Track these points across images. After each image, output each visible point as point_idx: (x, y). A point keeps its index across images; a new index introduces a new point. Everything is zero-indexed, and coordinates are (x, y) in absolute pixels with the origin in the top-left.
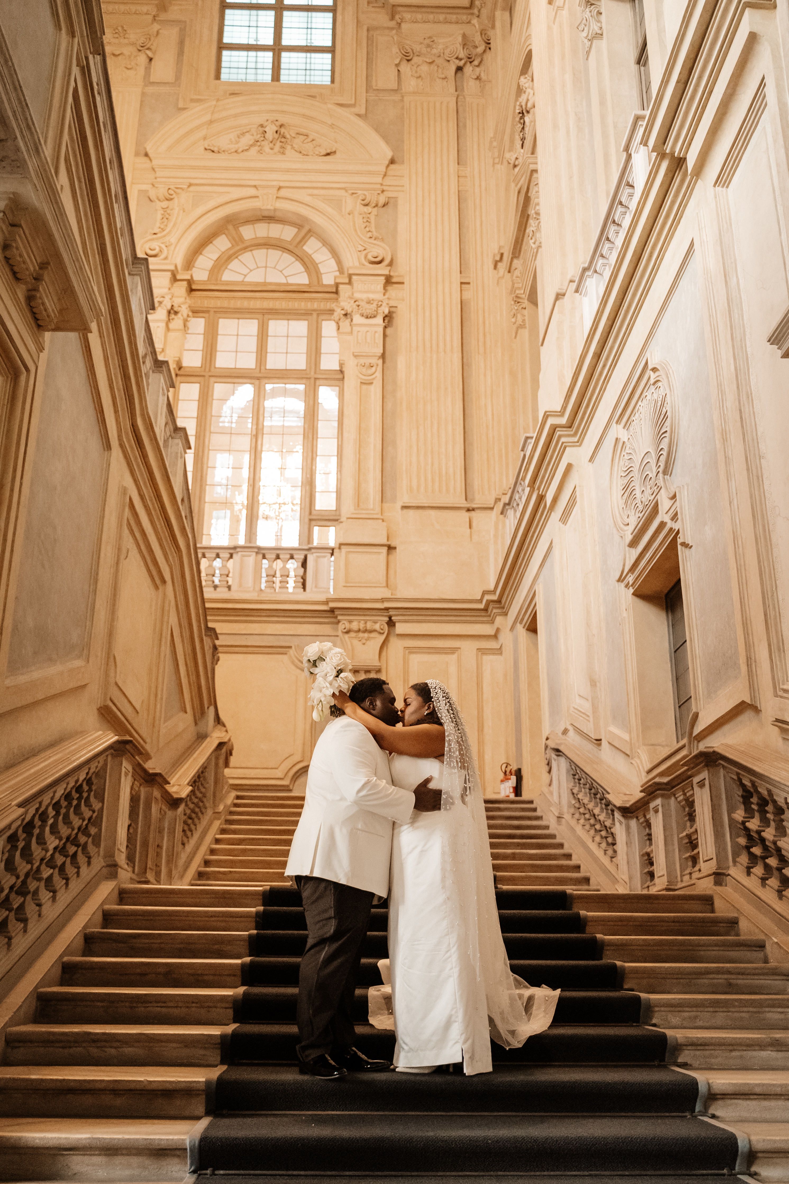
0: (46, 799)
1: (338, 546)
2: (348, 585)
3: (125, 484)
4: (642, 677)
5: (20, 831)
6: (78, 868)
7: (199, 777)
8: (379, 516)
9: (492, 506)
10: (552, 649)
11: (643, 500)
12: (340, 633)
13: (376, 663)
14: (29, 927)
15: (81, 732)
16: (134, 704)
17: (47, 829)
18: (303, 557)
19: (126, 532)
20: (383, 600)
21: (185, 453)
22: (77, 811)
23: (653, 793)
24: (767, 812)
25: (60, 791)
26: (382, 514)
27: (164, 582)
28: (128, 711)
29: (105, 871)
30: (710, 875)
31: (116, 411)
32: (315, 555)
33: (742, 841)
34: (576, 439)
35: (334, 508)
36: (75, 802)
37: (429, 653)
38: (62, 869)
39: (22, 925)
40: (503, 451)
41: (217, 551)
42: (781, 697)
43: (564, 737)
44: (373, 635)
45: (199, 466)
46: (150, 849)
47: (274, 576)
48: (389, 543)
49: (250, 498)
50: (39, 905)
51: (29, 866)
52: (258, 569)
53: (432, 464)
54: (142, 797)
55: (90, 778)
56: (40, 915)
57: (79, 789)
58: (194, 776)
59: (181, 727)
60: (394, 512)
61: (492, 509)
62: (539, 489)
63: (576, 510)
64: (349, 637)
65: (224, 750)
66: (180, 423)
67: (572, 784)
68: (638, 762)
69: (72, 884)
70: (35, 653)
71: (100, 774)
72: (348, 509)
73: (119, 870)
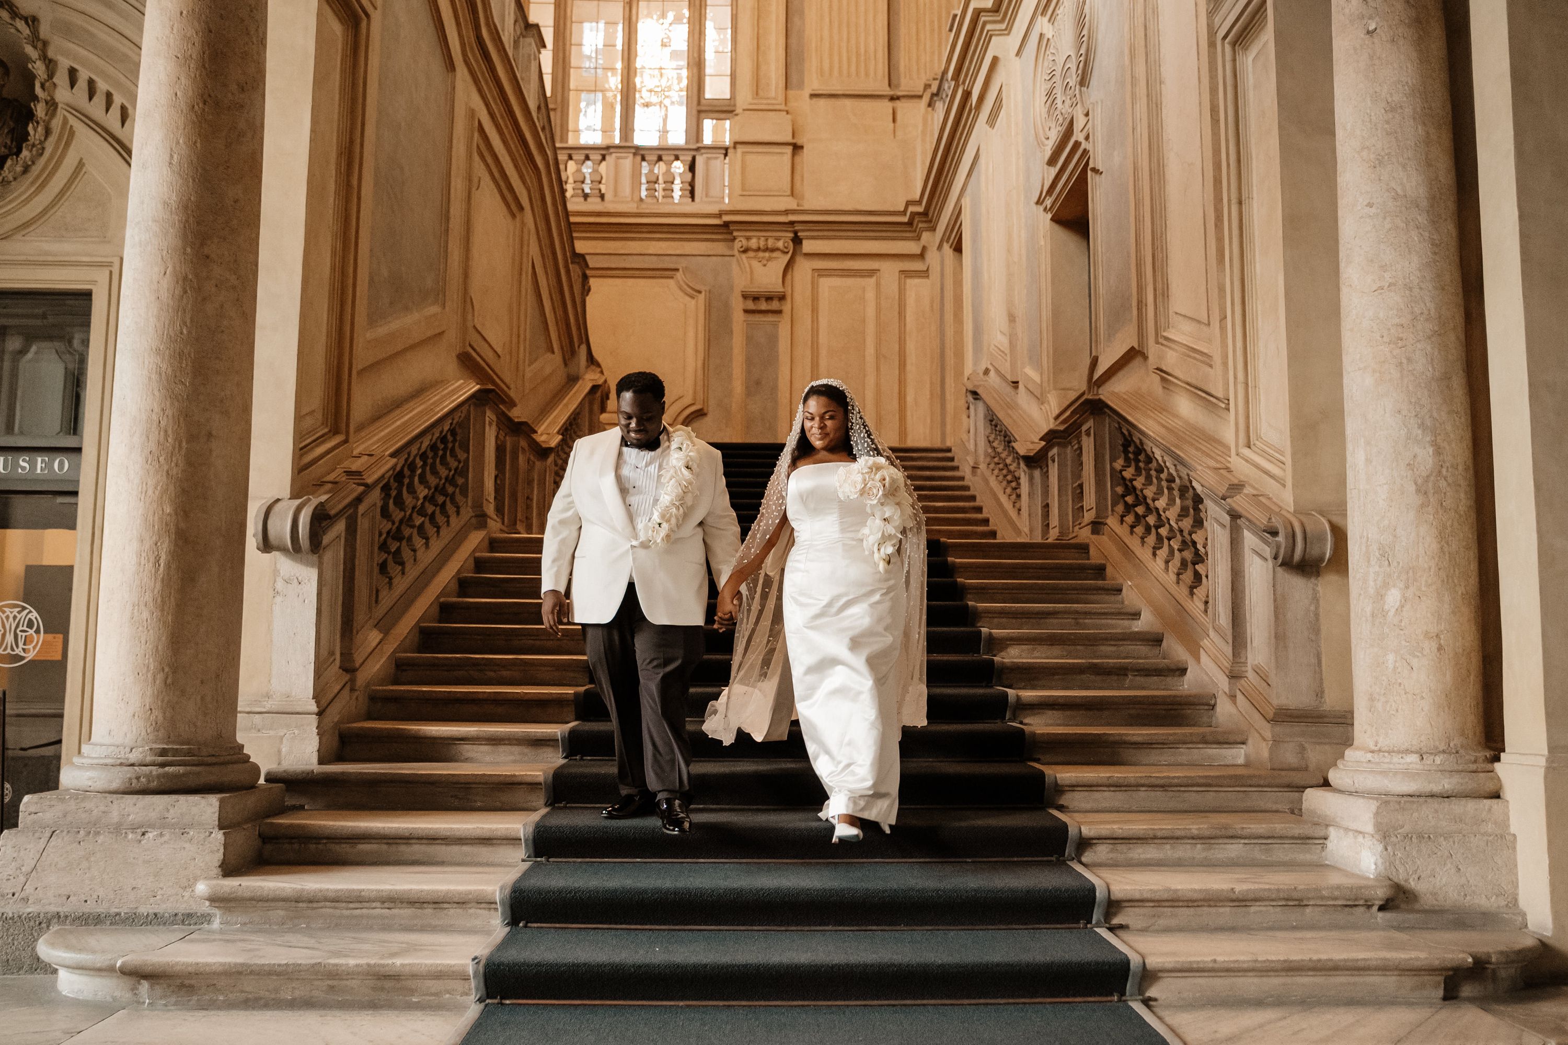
0: (414, 450)
1: (732, 145)
2: (745, 193)
3: (473, 106)
4: (1056, 314)
5: (392, 480)
6: (448, 517)
7: (571, 424)
8: (783, 107)
9: (921, 93)
10: (976, 273)
11: (1063, 111)
12: (736, 253)
13: (780, 289)
14: (407, 570)
15: (442, 381)
16: (495, 347)
17: (416, 479)
18: (690, 158)
19: (476, 158)
20: (787, 212)
21: (540, 52)
22: (444, 462)
23: (1050, 441)
24: (1140, 461)
25: (426, 443)
26: (786, 104)
27: (521, 208)
28: (489, 355)
29: (474, 521)
30: (1088, 525)
31: (458, 24)
32: (705, 156)
33: (1120, 490)
34: (1003, 26)
35: (728, 97)
36: (441, 453)
37: (842, 276)
38: (432, 517)
39: (400, 567)
40: (936, 23)
41: (587, 152)
42: (1162, 344)
43: (986, 378)
44: (775, 254)
45: (561, 44)
46: (519, 501)
47: (656, 183)
48: (794, 141)
49: (625, 82)
50: (414, 551)
51: (403, 513)
52: (636, 174)
53: (848, 40)
54: (508, 449)
55: (454, 429)
56: (415, 560)
57: (443, 439)
58: (565, 423)
59: (548, 370)
60: (801, 101)
61: (920, 97)
62: (964, 83)
63: (1003, 113)
64: (748, 258)
65: (599, 394)
66: (532, 19)
67: (989, 431)
68: (1048, 407)
69: (443, 532)
70: (391, 303)
71: (464, 424)
72: (744, 99)
73: (489, 520)
